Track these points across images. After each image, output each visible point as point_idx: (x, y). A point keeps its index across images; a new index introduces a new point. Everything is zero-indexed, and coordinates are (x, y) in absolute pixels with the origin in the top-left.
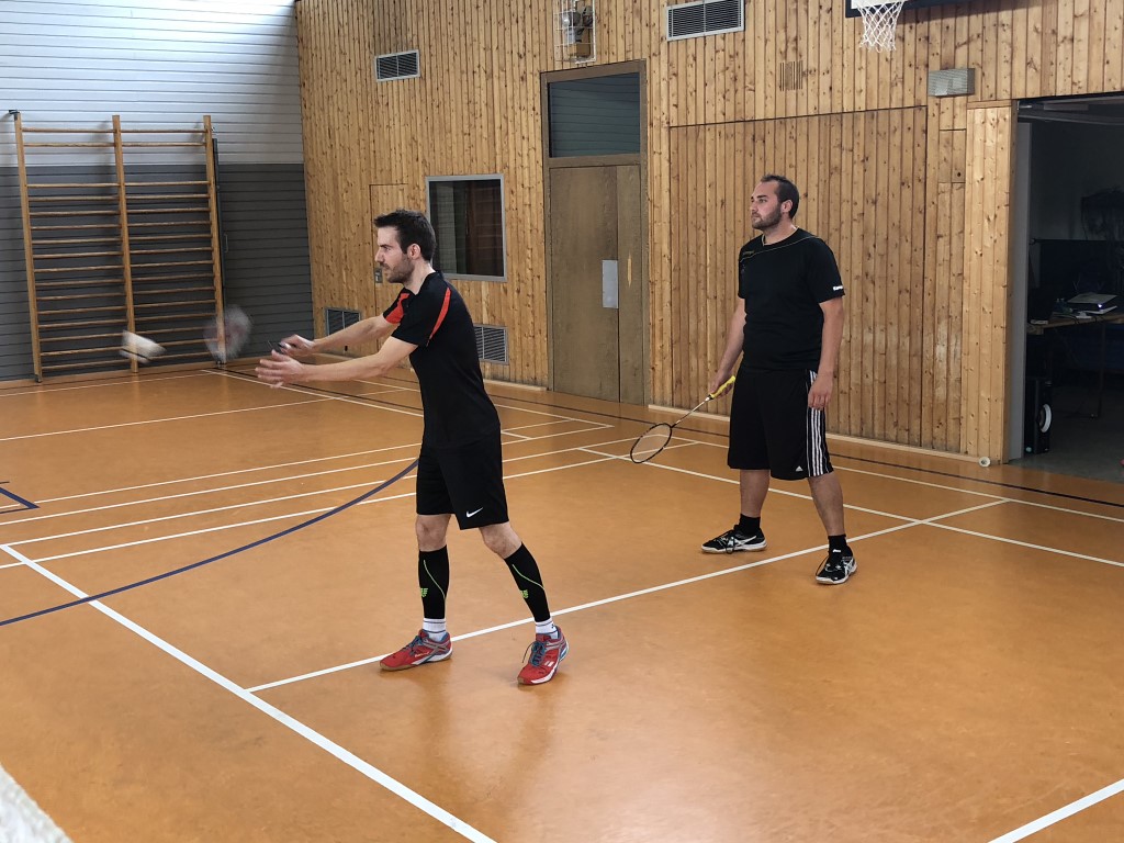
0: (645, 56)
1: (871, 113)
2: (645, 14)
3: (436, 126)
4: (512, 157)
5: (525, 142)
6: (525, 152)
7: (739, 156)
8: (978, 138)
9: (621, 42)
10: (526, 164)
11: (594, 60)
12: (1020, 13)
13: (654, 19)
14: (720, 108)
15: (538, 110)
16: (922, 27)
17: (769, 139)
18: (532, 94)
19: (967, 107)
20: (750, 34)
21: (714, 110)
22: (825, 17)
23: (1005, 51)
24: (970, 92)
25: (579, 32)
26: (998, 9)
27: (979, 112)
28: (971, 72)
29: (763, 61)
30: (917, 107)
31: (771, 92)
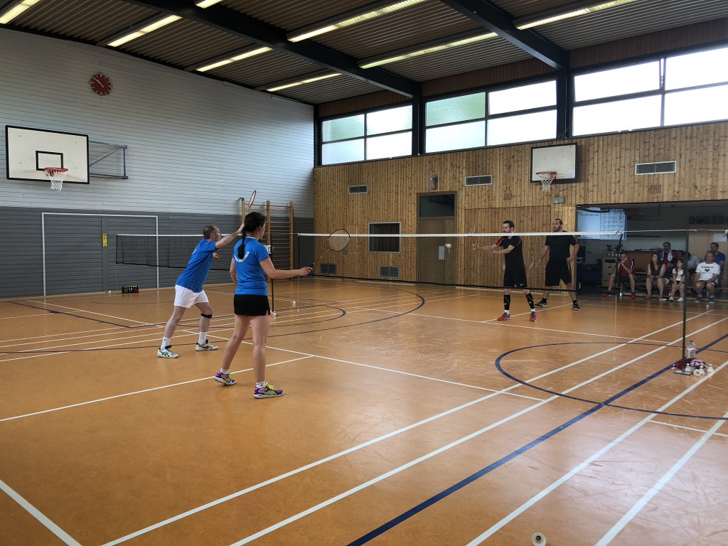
0: (457, 190)
1: (533, 207)
2: (457, 179)
3: (374, 208)
4: (404, 217)
5: (410, 213)
6: (410, 216)
7: (490, 218)
8: (566, 214)
9: (448, 186)
10: (410, 218)
11: (438, 190)
13: (461, 180)
15: (416, 203)
17: (500, 213)
18: (414, 199)
19: (563, 206)
20: (494, 185)
21: (484, 205)
22: (519, 182)
23: (573, 193)
24: (564, 203)
25: (434, 182)
26: (572, 183)
27: (566, 207)
28: (564, 198)
29: (498, 193)
30: (548, 206)
31: (501, 200)
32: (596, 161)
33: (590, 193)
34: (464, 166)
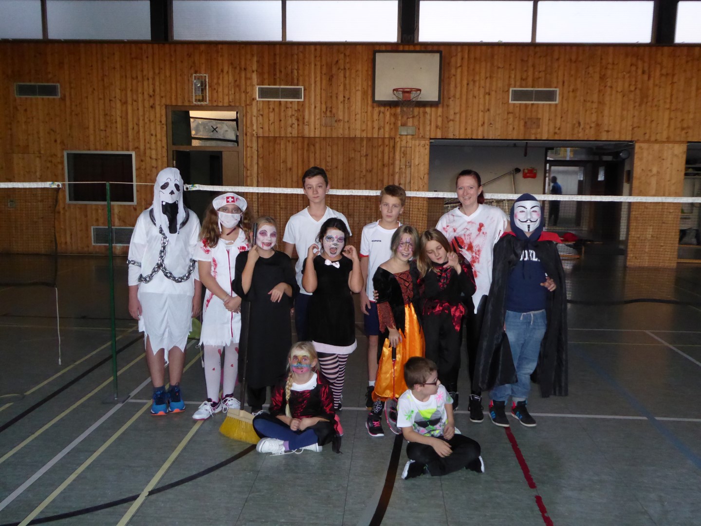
0: (243, 105)
2: (242, 87)
3: (75, 124)
5: (153, 138)
8: (417, 151)
10: (153, 146)
11: (207, 103)
13: (248, 90)
14: (288, 131)
15: (164, 122)
17: (317, 146)
18: (160, 115)
19: (413, 140)
20: (307, 102)
21: (285, 131)
22: (347, 101)
23: (428, 122)
24: (414, 134)
27: (417, 141)
29: (313, 113)
30: (390, 138)
31: (318, 126)
33: (451, 123)
34: (255, 68)
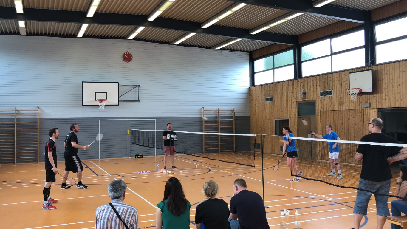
0: (316, 99)
1: (354, 110)
2: (316, 92)
3: (277, 110)
4: (291, 115)
5: (294, 113)
6: (294, 115)
8: (372, 114)
9: (311, 97)
10: (294, 117)
11: (306, 99)
12: (377, 95)
13: (317, 93)
14: (329, 108)
15: (296, 107)
16: (362, 96)
18: (295, 105)
19: (370, 109)
21: (328, 108)
22: (346, 94)
23: (375, 101)
24: (370, 107)
25: (304, 95)
26: (374, 94)
27: (372, 110)
28: (370, 104)
29: (336, 100)
30: (362, 109)
31: (338, 106)
32: (386, 80)
33: (384, 101)
34: (319, 85)
